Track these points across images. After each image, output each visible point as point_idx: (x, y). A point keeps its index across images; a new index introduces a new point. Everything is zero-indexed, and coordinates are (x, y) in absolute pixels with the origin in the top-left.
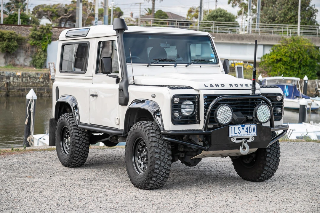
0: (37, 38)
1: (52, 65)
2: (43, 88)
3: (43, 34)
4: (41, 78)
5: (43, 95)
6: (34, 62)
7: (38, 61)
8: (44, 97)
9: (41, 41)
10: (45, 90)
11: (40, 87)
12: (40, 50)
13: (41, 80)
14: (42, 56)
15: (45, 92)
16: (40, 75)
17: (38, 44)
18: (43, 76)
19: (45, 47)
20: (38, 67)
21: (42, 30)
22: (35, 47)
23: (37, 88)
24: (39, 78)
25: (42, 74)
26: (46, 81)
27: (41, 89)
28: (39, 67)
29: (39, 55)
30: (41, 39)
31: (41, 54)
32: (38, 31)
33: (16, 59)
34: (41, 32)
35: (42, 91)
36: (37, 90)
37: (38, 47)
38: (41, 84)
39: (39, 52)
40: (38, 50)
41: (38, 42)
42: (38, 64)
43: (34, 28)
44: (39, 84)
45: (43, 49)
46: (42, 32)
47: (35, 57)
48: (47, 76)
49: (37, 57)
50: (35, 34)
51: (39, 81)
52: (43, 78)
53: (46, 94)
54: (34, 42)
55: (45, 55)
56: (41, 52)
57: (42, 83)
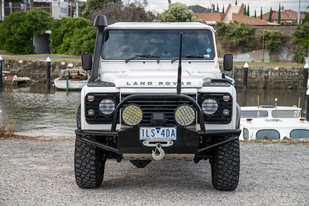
0: (300, 36)
1: (307, 60)
2: (298, 81)
3: (306, 32)
4: (297, 72)
5: (298, 88)
6: (296, 58)
7: (299, 57)
8: (299, 89)
9: (303, 38)
10: (300, 83)
11: (295, 80)
12: (302, 47)
13: (297, 74)
14: (303, 52)
15: (300, 85)
16: (296, 69)
17: (300, 41)
18: (299, 70)
19: (306, 44)
20: (299, 62)
21: (305, 28)
22: (297, 44)
23: (293, 82)
24: (295, 72)
25: (297, 68)
26: (302, 75)
27: (296, 82)
28: (301, 62)
29: (301, 51)
30: (303, 37)
31: (303, 50)
32: (302, 29)
33: (279, 55)
34: (303, 30)
35: (297, 84)
36: (293, 83)
37: (300, 44)
38: (297, 78)
39: (301, 48)
40: (300, 47)
41: (301, 39)
42: (299, 60)
43: (298, 27)
44: (295, 77)
45: (305, 46)
46: (305, 30)
47: (297, 53)
48: (302, 70)
49: (299, 53)
50: (298, 32)
51: (295, 75)
52: (298, 72)
53: (301, 87)
54: (297, 40)
55: (306, 51)
56: (303, 49)
57: (298, 76)
